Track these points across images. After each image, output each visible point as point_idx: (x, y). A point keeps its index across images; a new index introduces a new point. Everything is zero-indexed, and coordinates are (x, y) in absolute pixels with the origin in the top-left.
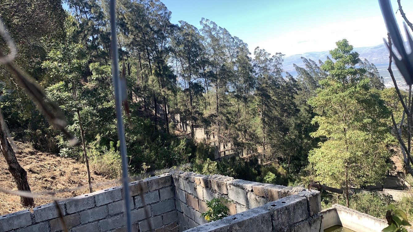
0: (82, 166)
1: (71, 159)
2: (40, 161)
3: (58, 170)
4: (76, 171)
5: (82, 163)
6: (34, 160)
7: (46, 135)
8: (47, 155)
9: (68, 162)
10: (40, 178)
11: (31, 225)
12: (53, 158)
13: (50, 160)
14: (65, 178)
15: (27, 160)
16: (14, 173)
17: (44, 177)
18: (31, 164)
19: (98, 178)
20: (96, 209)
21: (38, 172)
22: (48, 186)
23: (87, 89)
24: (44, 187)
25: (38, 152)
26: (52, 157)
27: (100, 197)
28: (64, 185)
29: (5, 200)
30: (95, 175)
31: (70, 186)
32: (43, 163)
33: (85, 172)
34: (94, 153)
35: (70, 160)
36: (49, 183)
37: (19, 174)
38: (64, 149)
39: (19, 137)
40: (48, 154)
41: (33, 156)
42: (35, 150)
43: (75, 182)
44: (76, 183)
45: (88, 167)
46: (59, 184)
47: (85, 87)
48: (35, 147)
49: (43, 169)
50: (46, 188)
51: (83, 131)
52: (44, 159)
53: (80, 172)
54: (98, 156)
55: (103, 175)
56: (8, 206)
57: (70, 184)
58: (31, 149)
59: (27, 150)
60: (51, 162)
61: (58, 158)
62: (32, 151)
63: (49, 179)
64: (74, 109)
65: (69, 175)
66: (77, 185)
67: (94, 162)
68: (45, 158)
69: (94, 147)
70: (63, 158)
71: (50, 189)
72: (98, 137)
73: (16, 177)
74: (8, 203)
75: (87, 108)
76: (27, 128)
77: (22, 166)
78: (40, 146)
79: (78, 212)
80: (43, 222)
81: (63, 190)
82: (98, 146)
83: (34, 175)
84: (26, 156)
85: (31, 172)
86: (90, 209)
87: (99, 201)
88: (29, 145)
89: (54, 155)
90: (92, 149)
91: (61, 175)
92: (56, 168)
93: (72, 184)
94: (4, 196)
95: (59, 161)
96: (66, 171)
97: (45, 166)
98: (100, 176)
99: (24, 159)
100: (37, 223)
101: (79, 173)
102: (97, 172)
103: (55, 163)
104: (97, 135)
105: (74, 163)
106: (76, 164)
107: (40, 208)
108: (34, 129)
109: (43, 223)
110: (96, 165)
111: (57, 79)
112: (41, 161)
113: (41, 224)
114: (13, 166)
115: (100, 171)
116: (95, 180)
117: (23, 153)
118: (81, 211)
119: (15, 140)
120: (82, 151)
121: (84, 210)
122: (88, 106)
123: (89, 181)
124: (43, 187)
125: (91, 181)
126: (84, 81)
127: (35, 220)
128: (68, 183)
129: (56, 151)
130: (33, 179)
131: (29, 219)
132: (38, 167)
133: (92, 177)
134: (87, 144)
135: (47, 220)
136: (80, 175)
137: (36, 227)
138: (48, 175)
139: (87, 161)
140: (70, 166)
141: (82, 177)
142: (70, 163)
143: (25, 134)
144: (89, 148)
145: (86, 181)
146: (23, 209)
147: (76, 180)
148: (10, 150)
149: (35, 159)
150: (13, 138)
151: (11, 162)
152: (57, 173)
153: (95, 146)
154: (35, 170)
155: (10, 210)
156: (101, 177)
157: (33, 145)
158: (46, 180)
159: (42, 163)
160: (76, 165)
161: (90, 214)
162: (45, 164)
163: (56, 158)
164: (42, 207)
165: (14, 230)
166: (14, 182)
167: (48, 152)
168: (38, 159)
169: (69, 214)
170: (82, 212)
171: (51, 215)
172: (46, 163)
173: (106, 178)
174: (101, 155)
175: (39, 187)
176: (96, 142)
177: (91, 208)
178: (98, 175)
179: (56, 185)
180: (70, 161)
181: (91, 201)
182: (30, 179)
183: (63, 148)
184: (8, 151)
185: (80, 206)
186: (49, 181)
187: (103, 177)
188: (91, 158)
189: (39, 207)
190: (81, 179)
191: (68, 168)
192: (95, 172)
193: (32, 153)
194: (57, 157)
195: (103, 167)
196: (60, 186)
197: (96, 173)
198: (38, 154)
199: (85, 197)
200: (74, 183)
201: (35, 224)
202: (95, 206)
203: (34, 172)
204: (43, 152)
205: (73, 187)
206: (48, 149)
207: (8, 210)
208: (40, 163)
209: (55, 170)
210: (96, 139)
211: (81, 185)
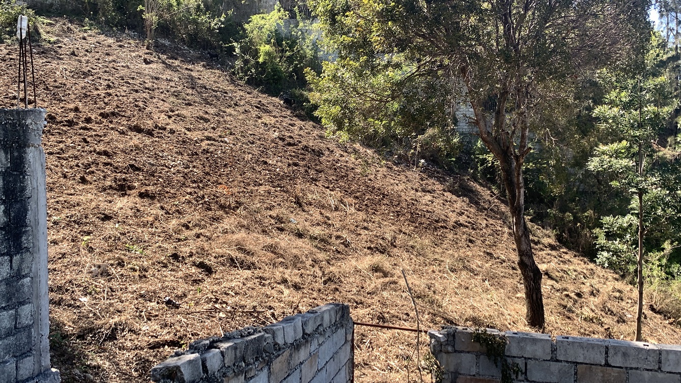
0: (628, 289)
1: (612, 271)
2: (562, 262)
3: (588, 284)
4: (617, 294)
5: (631, 284)
6: (555, 259)
7: (579, 224)
8: (575, 256)
9: (606, 275)
10: (559, 290)
11: (549, 360)
12: (582, 263)
13: (578, 264)
14: (597, 300)
15: (544, 255)
16: (525, 271)
17: (565, 290)
18: (549, 264)
19: (655, 317)
20: (660, 375)
21: (558, 279)
22: (568, 306)
23: (662, 158)
24: (563, 306)
25: (560, 248)
26: (581, 261)
27: (671, 357)
28: (593, 311)
29: (505, 307)
30: (651, 312)
31: (603, 317)
32: (567, 266)
33: (633, 301)
34: (655, 273)
35: (610, 273)
36: (571, 302)
37: (532, 274)
38: (605, 254)
39: (539, 218)
40: (577, 254)
41: (554, 253)
42: (558, 244)
43: (612, 312)
44: (614, 315)
45: (641, 293)
46: (585, 308)
47: (660, 154)
48: (559, 238)
49: (565, 276)
50: (565, 307)
51: (643, 230)
52: (569, 261)
53: (624, 298)
54: (663, 279)
55: (665, 316)
56: (508, 317)
57: (603, 314)
58: (552, 241)
59: (546, 241)
60: (579, 269)
61: (591, 266)
62: (553, 243)
63: (572, 295)
64: (634, 190)
65: (606, 298)
66: (616, 319)
67: (652, 287)
68: (572, 260)
69: (658, 263)
70: (599, 268)
71: (570, 310)
72: (667, 246)
73: (526, 277)
74: (509, 312)
75: (656, 191)
76: (553, 206)
77: (536, 263)
78: (567, 240)
79: (626, 368)
80: (567, 362)
81: (592, 319)
82: (664, 261)
83: (550, 282)
84: (544, 250)
85: (546, 277)
86: (648, 370)
87: (668, 363)
88: (551, 234)
89: (586, 259)
90: (653, 264)
91: (592, 294)
92: (586, 280)
93: (607, 314)
94: (504, 300)
95: (592, 269)
96: (601, 290)
97: (569, 272)
98: (658, 316)
99: (540, 253)
100: (557, 361)
101: (622, 300)
102: (655, 307)
103: (585, 271)
104: (666, 242)
105: (617, 280)
106: (620, 283)
107: (567, 340)
108: (563, 210)
109: (567, 365)
110: (655, 294)
111: (614, 136)
112: (564, 262)
113: (563, 364)
114: (525, 259)
115: (660, 306)
116: (648, 319)
117: (539, 243)
118: (631, 368)
119: (531, 221)
120: (634, 263)
121: (637, 369)
122: (659, 189)
123: (639, 319)
124: (560, 305)
125: (642, 319)
126: (658, 144)
127: (556, 354)
128: (602, 310)
129: (590, 253)
130: (548, 287)
131: (549, 350)
132: (559, 272)
133: (644, 313)
134: (646, 253)
135: (574, 363)
136: (624, 304)
137: (555, 367)
138: (571, 287)
139: (641, 284)
140: (608, 283)
141: (625, 308)
142: (610, 278)
143: (547, 215)
144: (647, 261)
145: (631, 316)
146: (527, 328)
147: (614, 310)
148: (525, 236)
149: (555, 257)
150: (529, 218)
151: (523, 254)
152: (586, 289)
153: (659, 260)
154: (554, 275)
155: (510, 324)
156: (660, 318)
157: (556, 235)
158: (567, 296)
159: (565, 267)
160: (619, 285)
161: (647, 380)
162: (569, 270)
163: (588, 264)
164: (570, 340)
165: (525, 358)
166: (521, 284)
167: (578, 251)
168: (561, 259)
169: (610, 366)
170: (634, 371)
171: (582, 356)
172: (571, 268)
173: (671, 324)
174: (667, 279)
175: (555, 302)
176: (662, 253)
177: (651, 370)
178: (656, 313)
179: (581, 307)
180: (610, 275)
181: (653, 357)
182: (544, 286)
183: (603, 250)
184: (522, 236)
185: (631, 359)
186: (571, 298)
187: (665, 319)
188: (648, 279)
189: (565, 338)
190: (624, 311)
191: (605, 286)
192: (651, 305)
193: (552, 248)
194: (590, 264)
195: (668, 301)
196: (587, 312)
197: (652, 308)
198: (562, 250)
199: (643, 347)
200: (610, 314)
201: (555, 361)
202: (660, 368)
203: (551, 278)
204: (570, 249)
205: (608, 320)
206: (579, 247)
207: (507, 323)
208: (562, 265)
209: (583, 284)
210: (663, 249)
211: (622, 320)
